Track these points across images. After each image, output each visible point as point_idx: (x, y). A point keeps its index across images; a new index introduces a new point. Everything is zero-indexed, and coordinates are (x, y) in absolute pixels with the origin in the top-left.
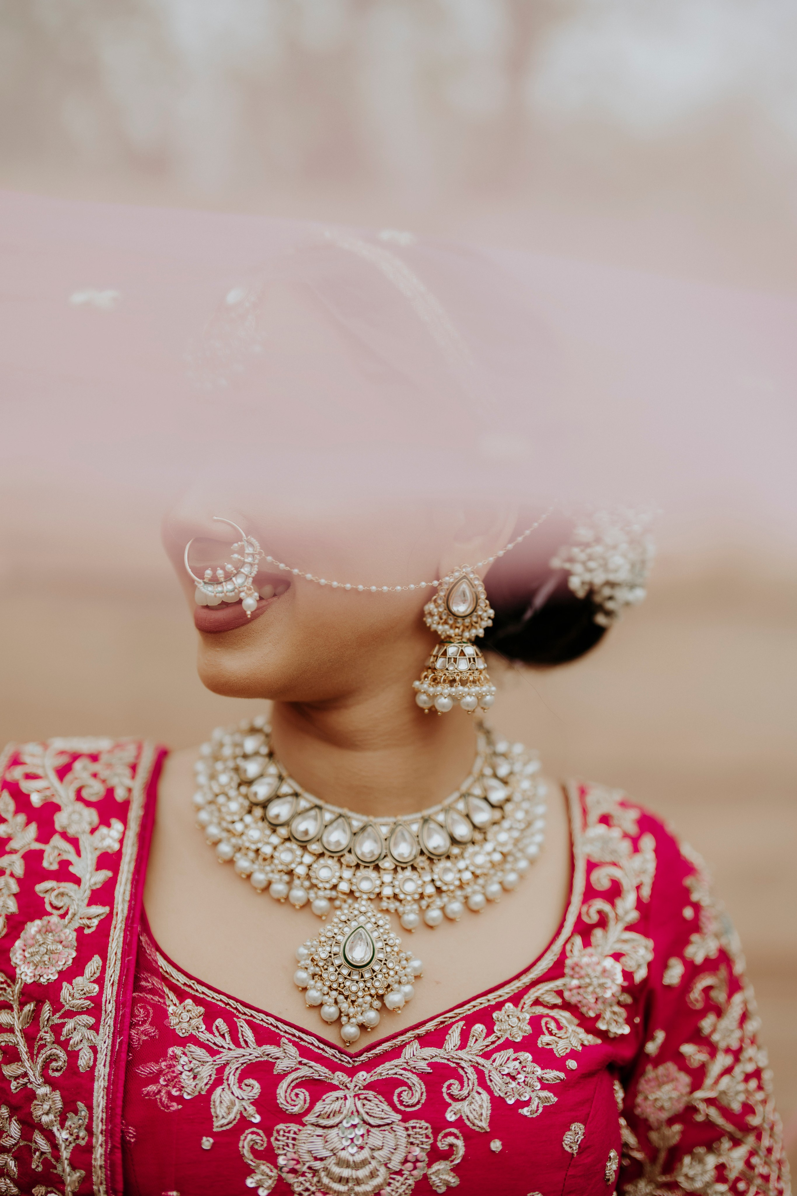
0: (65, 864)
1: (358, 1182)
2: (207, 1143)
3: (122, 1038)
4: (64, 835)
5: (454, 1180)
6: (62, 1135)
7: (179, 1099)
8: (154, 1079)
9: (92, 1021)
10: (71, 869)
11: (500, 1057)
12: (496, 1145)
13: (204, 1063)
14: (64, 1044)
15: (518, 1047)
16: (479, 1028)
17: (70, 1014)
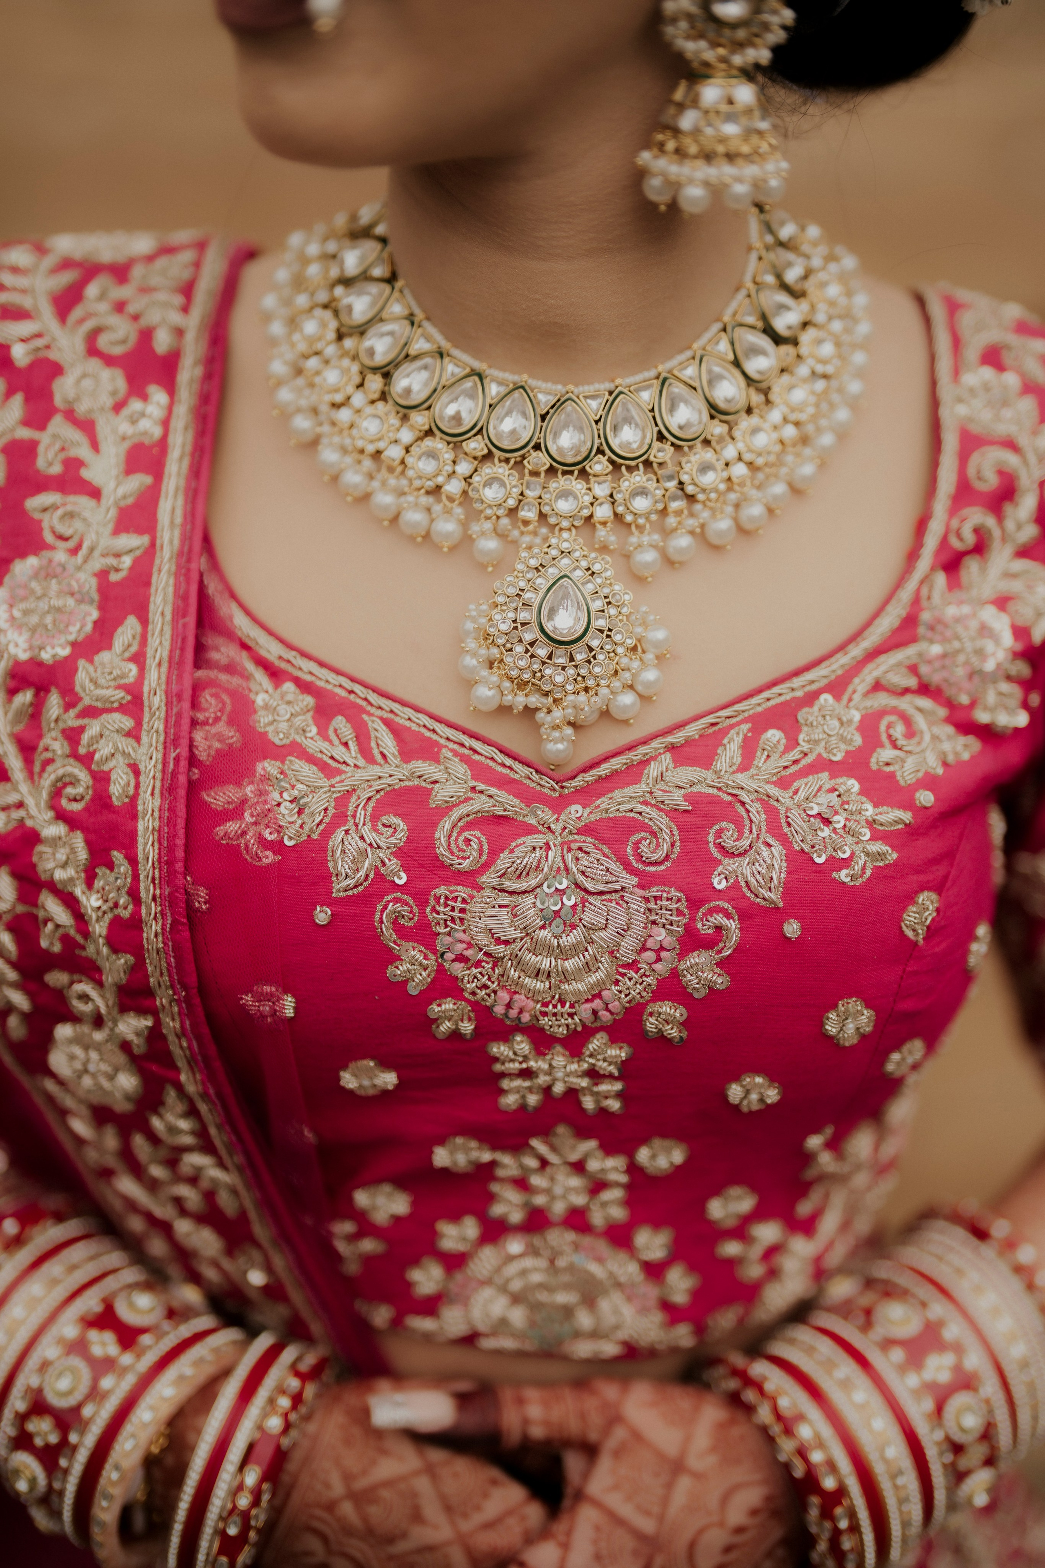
0: (73, 465)
1: (565, 976)
2: (322, 915)
3: (178, 751)
4: (70, 415)
5: (721, 981)
6: (91, 902)
7: (277, 847)
8: (235, 812)
9: (128, 723)
10: (85, 474)
11: (805, 786)
12: (792, 929)
13: (314, 790)
14: (86, 760)
15: (835, 769)
16: (774, 735)
17: (91, 712)
